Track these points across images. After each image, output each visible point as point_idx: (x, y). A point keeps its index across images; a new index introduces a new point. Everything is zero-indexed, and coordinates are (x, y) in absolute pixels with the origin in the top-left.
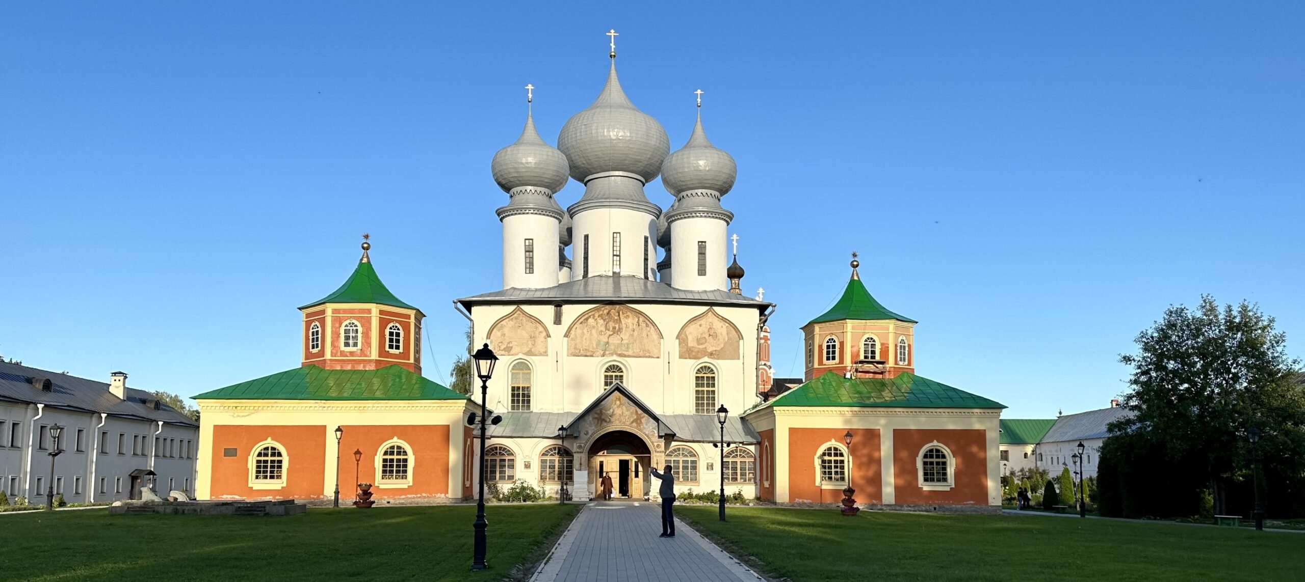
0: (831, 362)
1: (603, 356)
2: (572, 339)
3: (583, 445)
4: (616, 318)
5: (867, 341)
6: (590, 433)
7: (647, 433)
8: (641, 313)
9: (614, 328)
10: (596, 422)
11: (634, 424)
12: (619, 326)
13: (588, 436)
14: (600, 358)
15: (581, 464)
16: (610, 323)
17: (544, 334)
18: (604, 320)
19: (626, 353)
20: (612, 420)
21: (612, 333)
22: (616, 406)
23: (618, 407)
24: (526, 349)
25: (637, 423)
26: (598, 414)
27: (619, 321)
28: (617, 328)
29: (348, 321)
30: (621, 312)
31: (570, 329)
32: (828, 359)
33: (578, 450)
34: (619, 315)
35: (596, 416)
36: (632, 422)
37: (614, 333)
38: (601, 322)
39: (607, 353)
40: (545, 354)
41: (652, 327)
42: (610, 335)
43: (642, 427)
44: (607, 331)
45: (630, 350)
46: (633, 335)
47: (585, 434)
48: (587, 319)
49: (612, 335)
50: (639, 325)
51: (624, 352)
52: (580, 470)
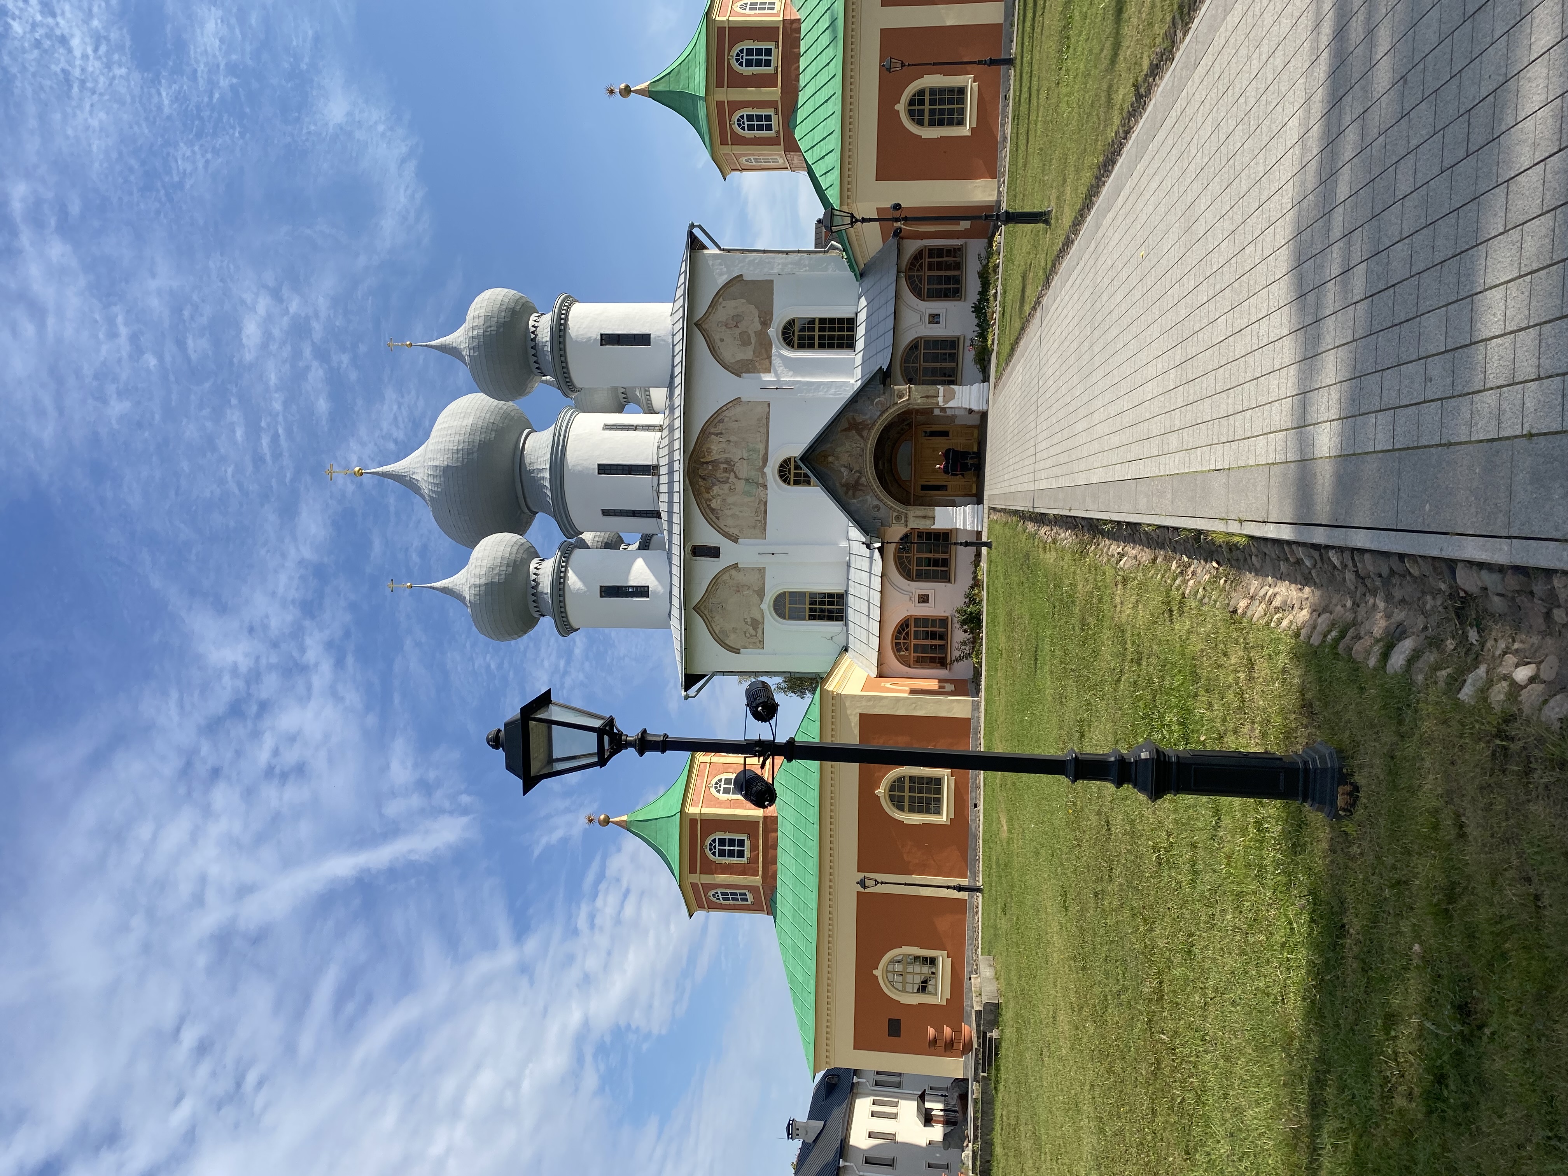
0: (774, 122)
1: (765, 487)
2: (741, 531)
3: (895, 514)
4: (710, 468)
5: (742, 62)
6: (876, 502)
7: (878, 413)
8: (703, 431)
9: (725, 470)
10: (860, 493)
11: (865, 433)
12: (722, 463)
13: (881, 505)
14: (769, 491)
15: (924, 517)
16: (718, 476)
17: (733, 572)
18: (714, 485)
19: (762, 452)
20: (858, 469)
21: (732, 473)
22: (836, 462)
23: (838, 458)
24: (755, 598)
25: (863, 429)
26: (848, 489)
27: (715, 463)
28: (725, 466)
29: (707, 851)
30: (702, 460)
31: (726, 535)
32: (769, 127)
33: (903, 521)
34: (707, 463)
35: (851, 492)
36: (862, 437)
37: (733, 470)
38: (716, 489)
39: (761, 481)
40: (762, 571)
41: (724, 414)
42: (736, 477)
43: (869, 422)
44: (730, 481)
45: (757, 447)
46: (736, 443)
47: (879, 510)
48: (712, 510)
49: (735, 473)
50: (721, 434)
51: (761, 456)
52: (934, 518)
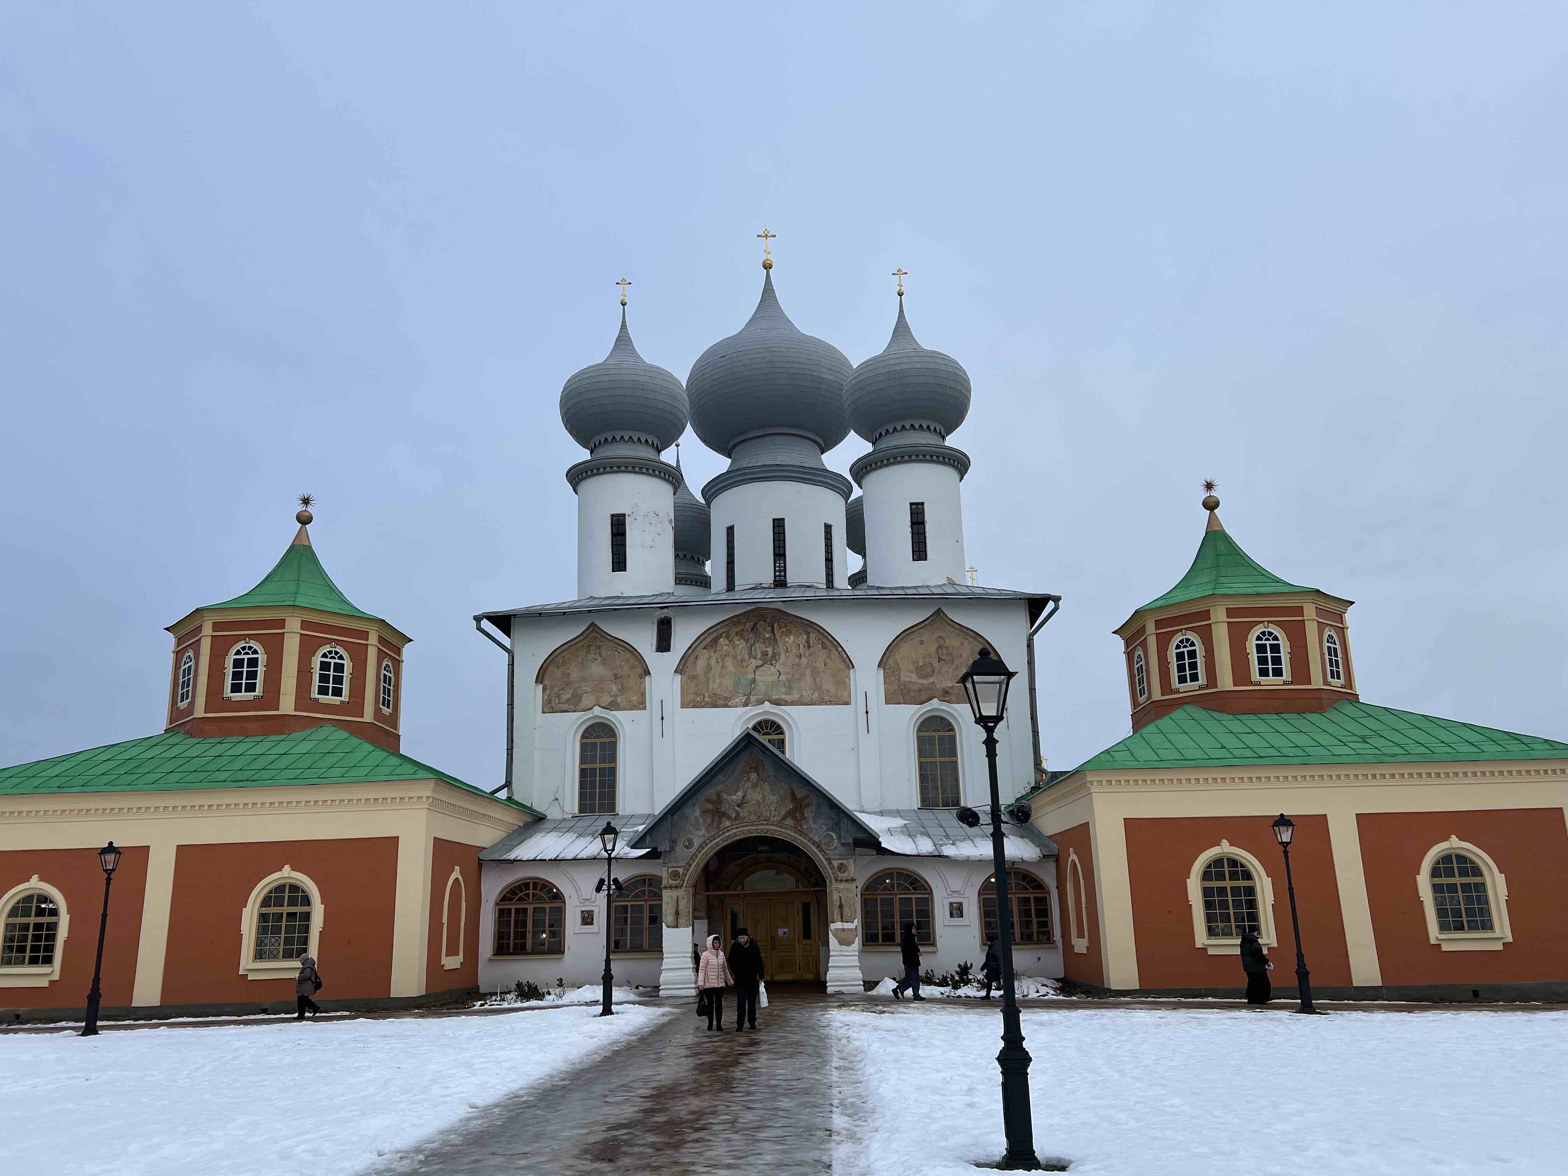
0: (1189, 685)
1: (746, 705)
2: (693, 678)
3: (681, 871)
4: (767, 635)
5: (1261, 639)
6: (696, 843)
7: (816, 839)
8: (811, 624)
9: (765, 654)
10: (709, 820)
11: (789, 822)
12: (773, 649)
13: (693, 850)
14: (740, 710)
15: (677, 913)
16: (757, 645)
17: (639, 670)
18: (747, 641)
19: (788, 698)
20: (742, 815)
21: (761, 662)
22: (750, 784)
23: (755, 786)
24: (606, 699)
25: (794, 818)
26: (713, 803)
27: (773, 641)
28: (770, 653)
29: (242, 644)
30: (776, 625)
31: (684, 659)
32: (1182, 680)
33: (671, 882)
34: (773, 631)
35: (709, 806)
36: (784, 818)
37: (765, 663)
38: (740, 644)
39: (753, 698)
40: (641, 705)
41: (833, 649)
42: (757, 667)
43: (805, 827)
44: (752, 660)
45: (795, 692)
46: (799, 665)
47: (686, 847)
48: (715, 641)
49: (762, 666)
50: (809, 647)
51: (783, 697)
52: (677, 927)
